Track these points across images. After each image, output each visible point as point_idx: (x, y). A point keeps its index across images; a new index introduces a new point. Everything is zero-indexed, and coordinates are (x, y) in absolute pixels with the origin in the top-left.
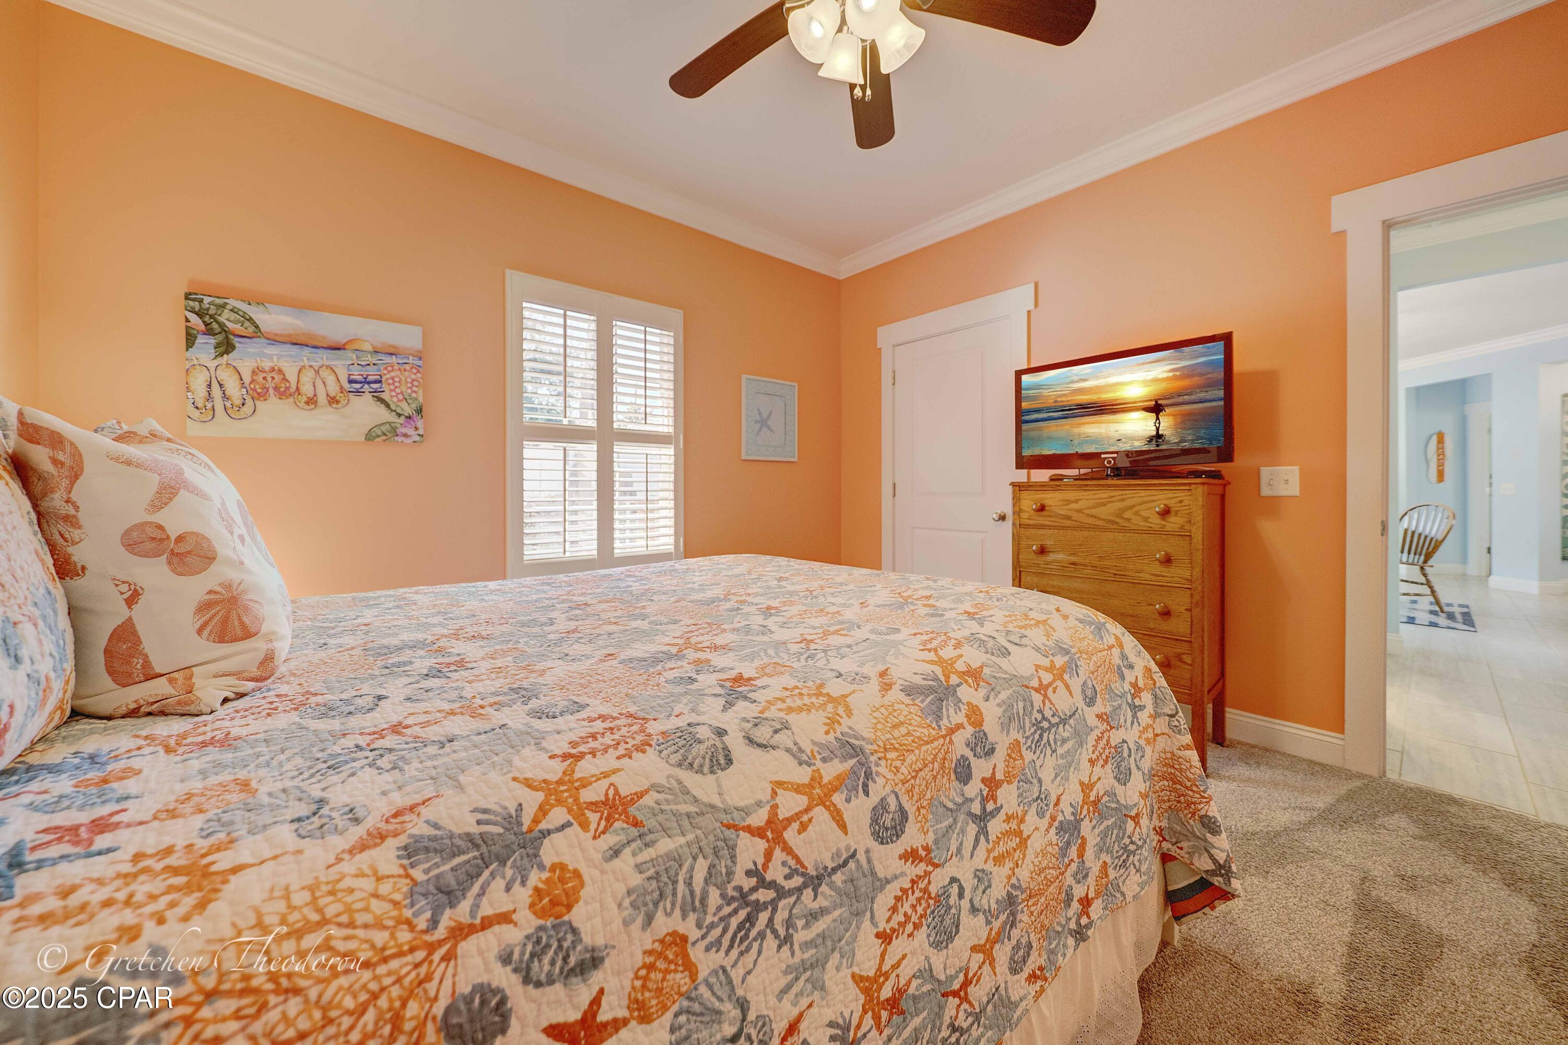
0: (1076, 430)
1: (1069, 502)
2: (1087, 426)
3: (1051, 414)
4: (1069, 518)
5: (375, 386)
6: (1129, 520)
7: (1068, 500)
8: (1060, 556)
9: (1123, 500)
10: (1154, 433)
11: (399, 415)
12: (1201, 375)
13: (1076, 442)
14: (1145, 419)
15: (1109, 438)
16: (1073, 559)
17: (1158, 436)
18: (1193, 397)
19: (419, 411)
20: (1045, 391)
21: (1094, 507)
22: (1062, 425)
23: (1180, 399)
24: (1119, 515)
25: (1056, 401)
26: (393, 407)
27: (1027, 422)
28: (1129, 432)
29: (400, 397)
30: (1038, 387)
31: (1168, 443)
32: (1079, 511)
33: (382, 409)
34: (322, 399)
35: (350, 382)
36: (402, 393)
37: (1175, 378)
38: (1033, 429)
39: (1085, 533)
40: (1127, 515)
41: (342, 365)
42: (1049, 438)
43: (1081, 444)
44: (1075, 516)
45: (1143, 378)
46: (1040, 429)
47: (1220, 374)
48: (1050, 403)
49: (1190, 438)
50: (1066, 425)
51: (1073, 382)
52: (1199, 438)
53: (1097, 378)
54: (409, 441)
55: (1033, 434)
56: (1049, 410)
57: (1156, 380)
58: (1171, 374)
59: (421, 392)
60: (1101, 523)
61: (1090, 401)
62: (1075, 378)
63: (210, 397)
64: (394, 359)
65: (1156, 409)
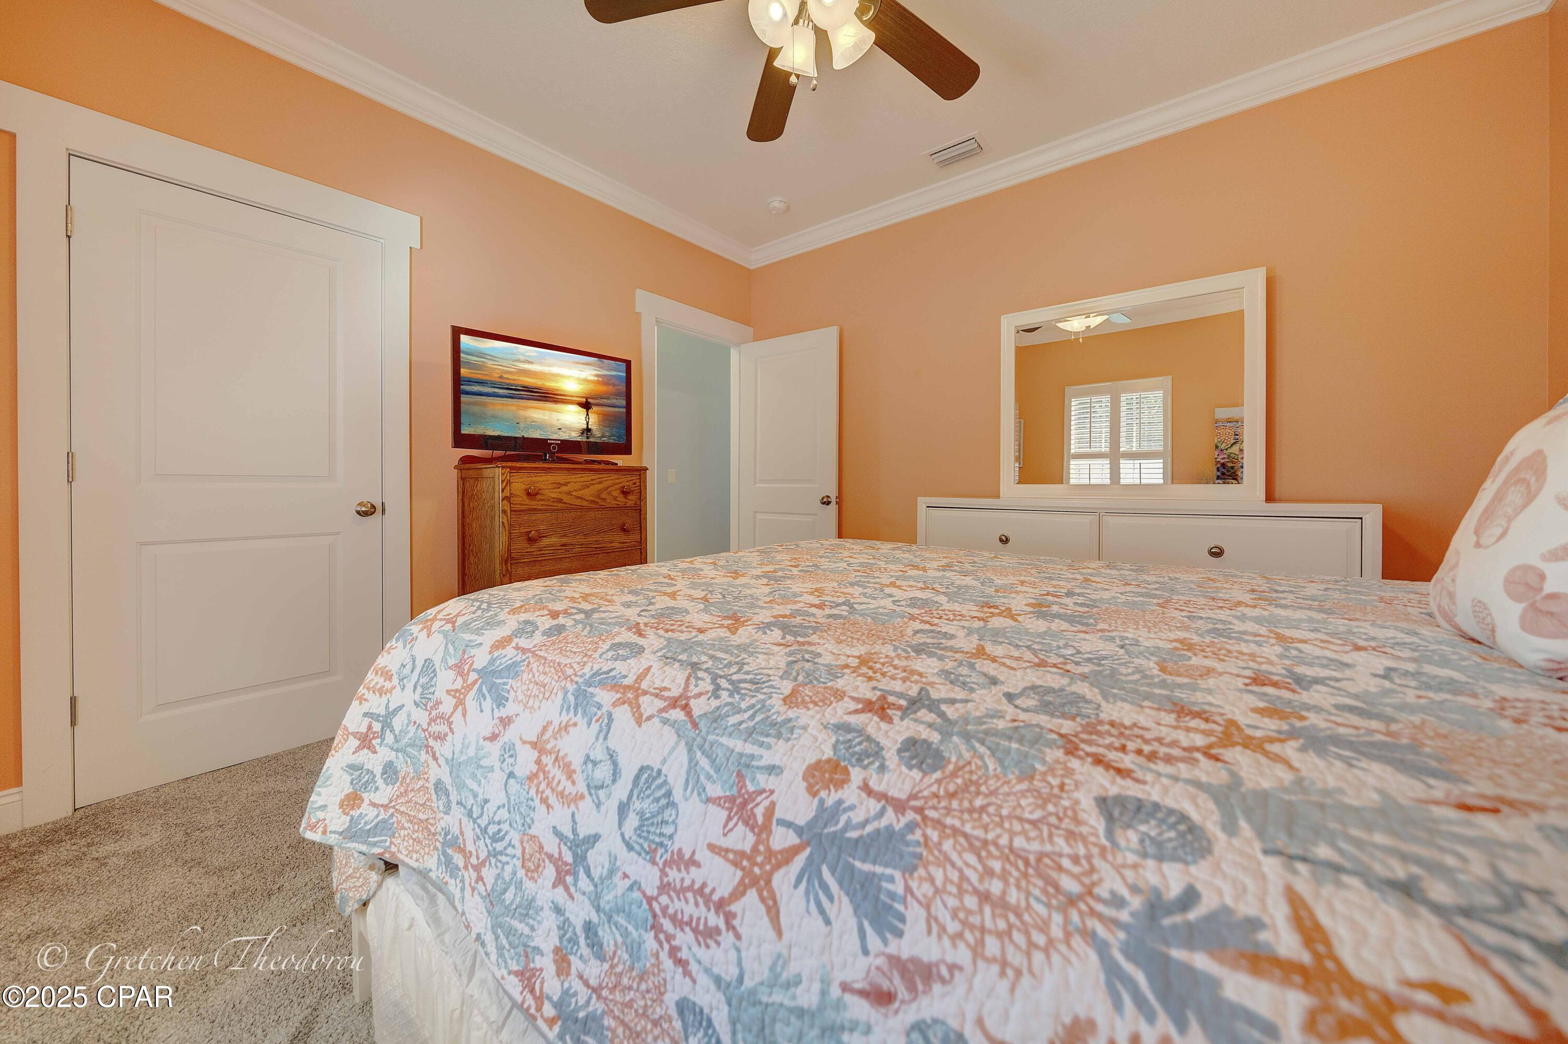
0: (522, 413)
1: (560, 485)
2: (532, 410)
3: (496, 390)
4: (560, 501)
6: (605, 499)
7: (558, 483)
8: (554, 540)
9: (600, 483)
10: (585, 427)
12: (614, 385)
13: (522, 425)
14: (579, 413)
15: (552, 426)
16: (564, 540)
17: (588, 430)
18: (609, 402)
20: (489, 363)
21: (581, 490)
22: (507, 405)
23: (602, 401)
24: (599, 497)
25: (501, 377)
27: (467, 393)
28: (567, 423)
30: (481, 354)
31: (594, 437)
32: (569, 493)
37: (597, 382)
38: (475, 404)
39: (573, 514)
40: (603, 496)
42: (494, 417)
43: (527, 428)
44: (566, 499)
45: (576, 376)
46: (483, 405)
47: (623, 388)
48: (495, 377)
49: (607, 434)
50: (512, 405)
51: (518, 361)
52: (613, 435)
53: (541, 364)
55: (476, 409)
56: (493, 384)
57: (586, 381)
58: (596, 379)
60: (585, 504)
61: (535, 385)
62: (521, 358)
65: (586, 406)
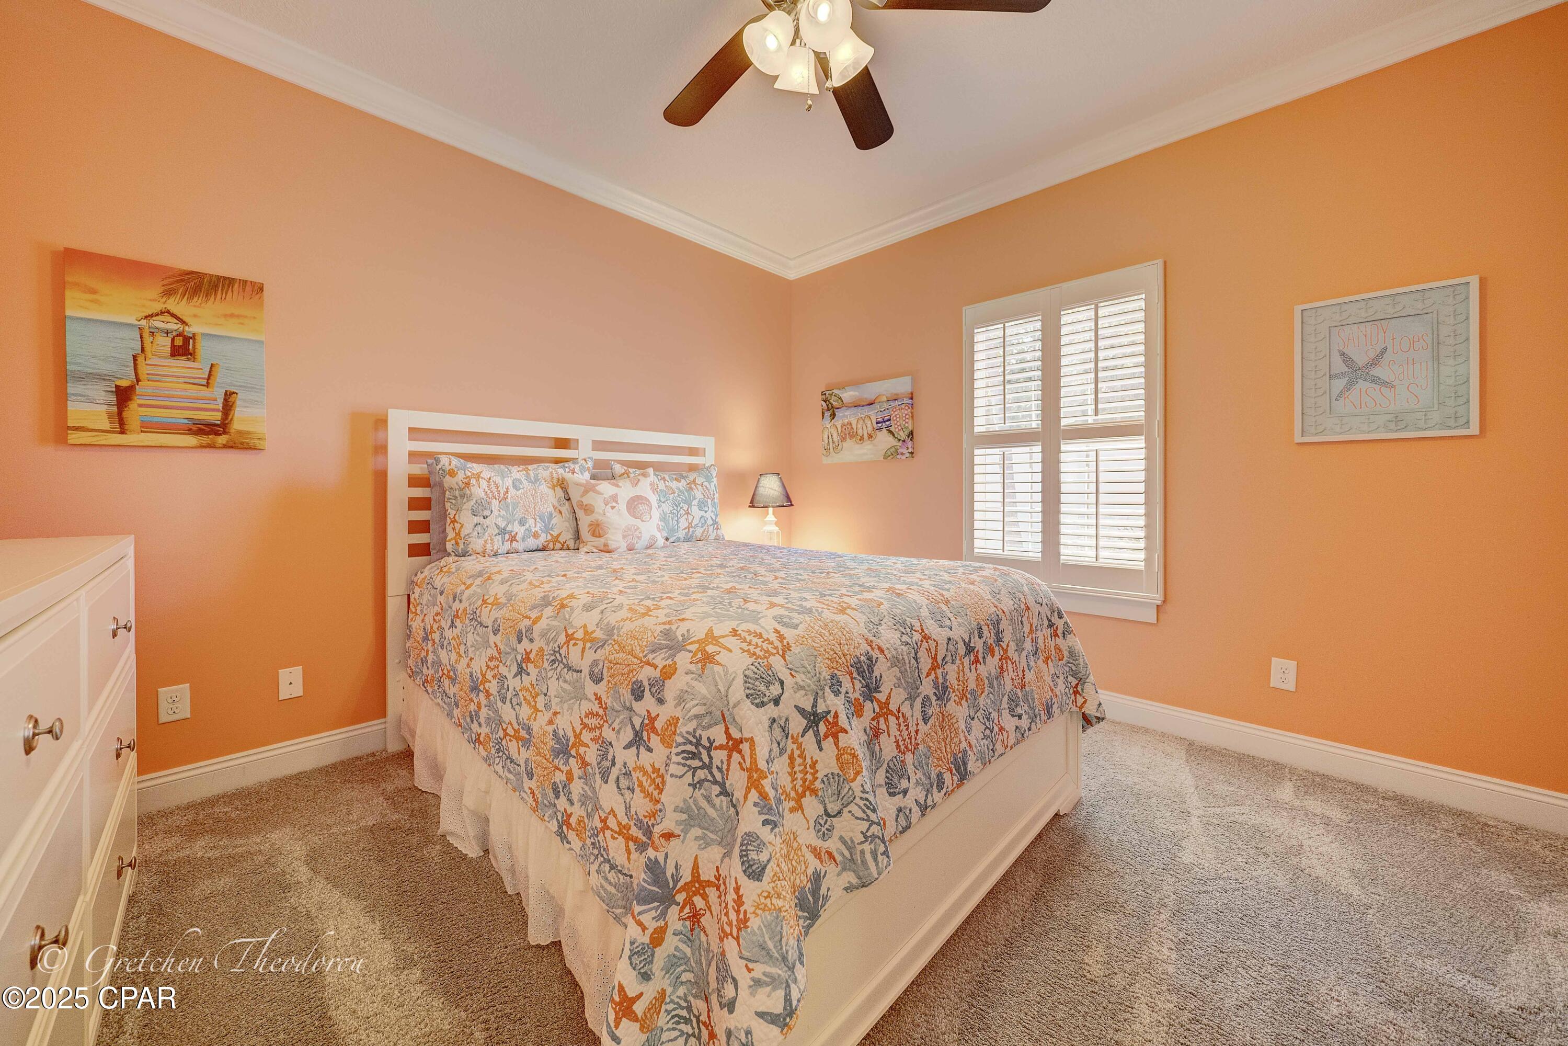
5: (887, 423)
11: (899, 440)
19: (911, 435)
26: (896, 436)
29: (900, 428)
33: (891, 438)
34: (866, 436)
35: (877, 423)
36: (900, 425)
41: (874, 414)
54: (904, 457)
59: (910, 422)
63: (828, 444)
64: (897, 403)
